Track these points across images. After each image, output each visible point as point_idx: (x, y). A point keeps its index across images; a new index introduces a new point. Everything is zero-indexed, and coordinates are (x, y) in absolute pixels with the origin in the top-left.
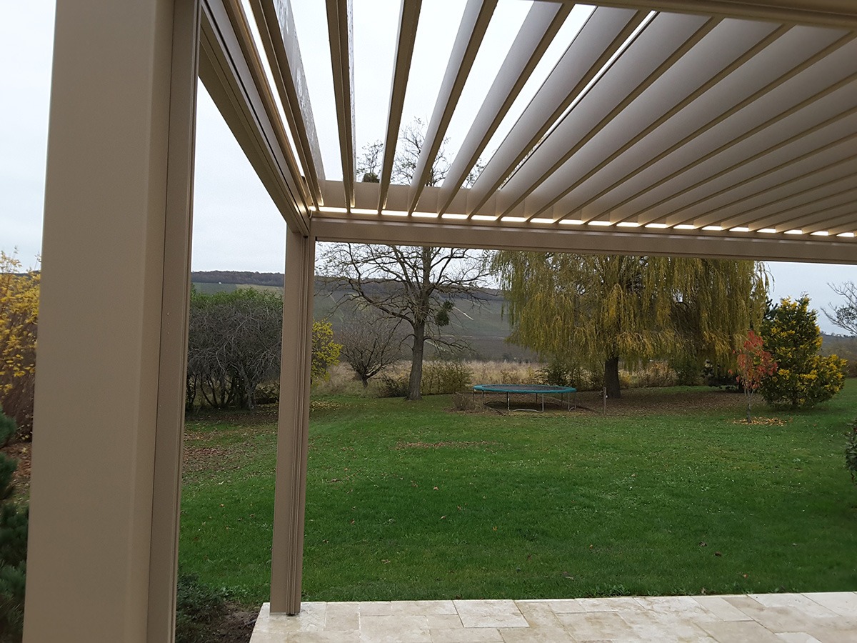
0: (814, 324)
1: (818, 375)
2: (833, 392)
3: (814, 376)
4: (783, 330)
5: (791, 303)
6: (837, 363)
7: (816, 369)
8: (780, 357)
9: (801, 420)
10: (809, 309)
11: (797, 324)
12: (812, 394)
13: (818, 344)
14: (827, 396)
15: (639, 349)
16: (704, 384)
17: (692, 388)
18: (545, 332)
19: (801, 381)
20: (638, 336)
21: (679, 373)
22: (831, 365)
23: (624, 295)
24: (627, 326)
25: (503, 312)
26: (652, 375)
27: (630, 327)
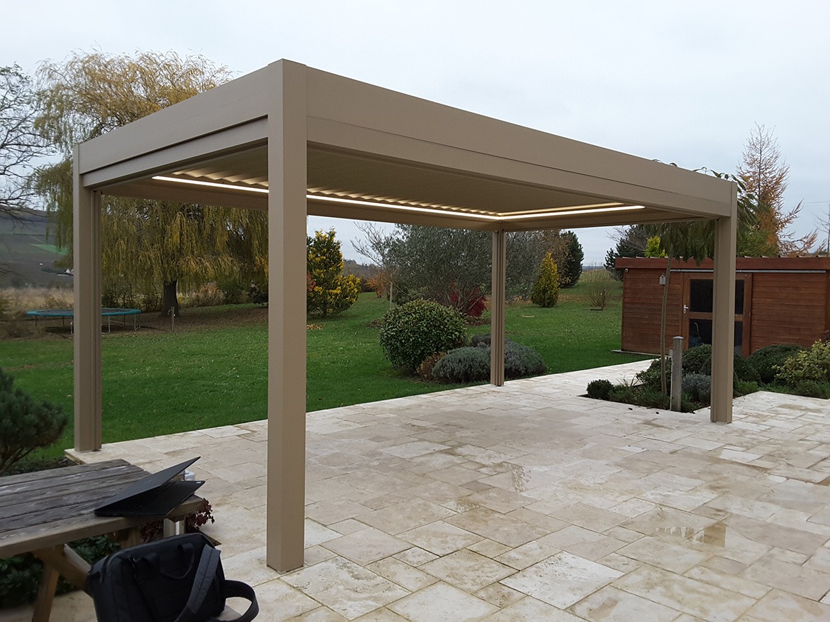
0: (339, 252)
1: (342, 290)
2: (351, 303)
3: (339, 292)
4: (317, 256)
5: (323, 235)
6: (354, 281)
7: (340, 285)
8: (316, 277)
9: (332, 324)
10: (335, 240)
11: (327, 251)
12: (337, 305)
13: (342, 267)
14: (347, 306)
15: (202, 271)
16: (248, 301)
17: (239, 306)
18: (107, 255)
19: (330, 295)
20: (200, 260)
21: (226, 293)
22: (350, 282)
23: (187, 222)
24: (190, 252)
25: (47, 233)
26: (201, 295)
27: (193, 252)
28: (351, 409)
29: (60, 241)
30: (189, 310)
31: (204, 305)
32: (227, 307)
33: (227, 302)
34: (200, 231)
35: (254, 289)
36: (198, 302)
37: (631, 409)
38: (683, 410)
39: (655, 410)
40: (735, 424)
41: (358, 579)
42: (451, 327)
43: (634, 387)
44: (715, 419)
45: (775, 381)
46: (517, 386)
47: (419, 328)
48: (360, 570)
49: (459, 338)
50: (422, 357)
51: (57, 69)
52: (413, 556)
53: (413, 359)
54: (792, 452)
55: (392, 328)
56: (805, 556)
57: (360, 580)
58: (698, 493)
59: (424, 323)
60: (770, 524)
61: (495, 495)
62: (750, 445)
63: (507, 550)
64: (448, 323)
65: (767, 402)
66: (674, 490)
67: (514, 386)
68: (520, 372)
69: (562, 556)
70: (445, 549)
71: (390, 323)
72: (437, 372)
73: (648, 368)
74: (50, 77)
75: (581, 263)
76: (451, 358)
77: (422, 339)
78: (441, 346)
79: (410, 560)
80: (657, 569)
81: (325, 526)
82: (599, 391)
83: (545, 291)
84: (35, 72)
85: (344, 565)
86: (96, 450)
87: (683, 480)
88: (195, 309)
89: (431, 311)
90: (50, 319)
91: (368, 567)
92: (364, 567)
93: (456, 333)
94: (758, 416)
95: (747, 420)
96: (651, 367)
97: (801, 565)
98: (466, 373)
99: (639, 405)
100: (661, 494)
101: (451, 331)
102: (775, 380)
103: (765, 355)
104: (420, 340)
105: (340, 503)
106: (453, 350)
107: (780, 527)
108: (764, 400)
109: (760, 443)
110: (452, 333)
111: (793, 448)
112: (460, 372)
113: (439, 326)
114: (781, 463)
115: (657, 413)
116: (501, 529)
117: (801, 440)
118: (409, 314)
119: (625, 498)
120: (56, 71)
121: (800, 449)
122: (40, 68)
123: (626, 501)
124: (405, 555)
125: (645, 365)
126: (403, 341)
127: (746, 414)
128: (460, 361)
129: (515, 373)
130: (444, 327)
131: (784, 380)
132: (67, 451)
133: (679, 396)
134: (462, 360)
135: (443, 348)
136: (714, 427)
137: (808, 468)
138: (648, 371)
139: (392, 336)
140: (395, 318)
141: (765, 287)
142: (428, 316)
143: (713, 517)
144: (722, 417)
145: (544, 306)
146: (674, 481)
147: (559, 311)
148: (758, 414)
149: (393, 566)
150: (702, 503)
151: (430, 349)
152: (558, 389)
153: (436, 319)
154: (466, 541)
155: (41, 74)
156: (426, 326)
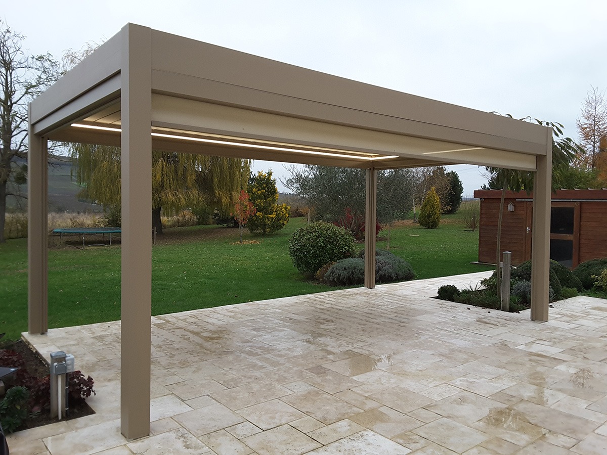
0: (274, 187)
1: (277, 215)
2: (283, 224)
3: (274, 216)
4: (259, 190)
5: (263, 174)
6: (286, 208)
7: (276, 211)
8: (258, 205)
9: (268, 240)
10: (272, 178)
11: (266, 186)
12: (273, 226)
13: (277, 197)
14: (280, 226)
15: (177, 201)
16: (214, 223)
17: (206, 226)
18: (110, 189)
19: (268, 218)
20: (176, 193)
21: (198, 217)
22: (283, 209)
23: (166, 166)
24: (168, 187)
25: (72, 174)
26: (181, 219)
27: (170, 187)
28: (249, 305)
29: (80, 180)
30: (171, 229)
31: (182, 226)
32: (198, 227)
33: (199, 223)
34: (176, 172)
35: (217, 214)
36: (178, 224)
37: (469, 309)
38: (511, 310)
39: (488, 310)
40: (551, 322)
41: (188, 448)
42: (342, 242)
43: (479, 291)
44: (534, 318)
45: (593, 289)
46: (385, 289)
47: (317, 244)
48: (193, 440)
49: (348, 251)
50: (319, 265)
51: (77, 56)
52: (240, 430)
53: (313, 267)
54: (590, 347)
55: (297, 243)
56: (575, 440)
57: (190, 449)
58: (500, 381)
59: (322, 239)
60: (554, 410)
61: (331, 378)
62: (557, 340)
63: (320, 426)
64: (340, 240)
65: (583, 305)
66: (480, 377)
67: (383, 289)
68: (392, 278)
69: (365, 433)
70: (270, 424)
71: (296, 240)
72: (328, 277)
73: (491, 276)
74: (72, 61)
75: (461, 195)
76: (339, 266)
77: (320, 252)
78: (334, 257)
79: (238, 432)
80: (442, 448)
81: (183, 401)
82: (447, 294)
83: (429, 216)
84: (61, 58)
85: (183, 436)
86: (43, 334)
87: (491, 369)
88: (177, 229)
89: (327, 231)
90: (73, 235)
91: (201, 438)
92: (197, 438)
93: (346, 247)
94: (571, 316)
95: (561, 320)
96: (493, 275)
97: (569, 449)
98: (349, 278)
99: (477, 305)
100: (467, 381)
101: (342, 246)
102: (594, 287)
103: (588, 267)
104: (318, 252)
105: (204, 382)
106: (341, 260)
107: (560, 413)
108: (582, 303)
109: (567, 339)
110: (343, 247)
111: (593, 344)
112: (344, 277)
113: (333, 242)
114: (579, 356)
115: (489, 312)
116: (323, 408)
117: (602, 337)
118: (310, 233)
119: (437, 383)
120: (76, 58)
121: (598, 345)
122: (65, 55)
123: (437, 386)
124: (235, 429)
125: (488, 274)
126: (306, 253)
127: (561, 315)
128: (345, 269)
129: (388, 279)
130: (337, 243)
131: (601, 287)
132: (23, 333)
133: (508, 299)
134: (347, 268)
135: (336, 258)
136: (532, 325)
137: (600, 361)
138: (490, 278)
139: (297, 249)
140: (300, 235)
141: (590, 213)
142: (324, 234)
143: (506, 402)
144: (539, 317)
145: (429, 228)
146: (483, 370)
147: (440, 231)
148: (572, 315)
149: (222, 437)
150: (500, 390)
151: (326, 260)
152: (417, 291)
153: (331, 236)
154: (290, 418)
155: (66, 60)
156: (323, 242)
